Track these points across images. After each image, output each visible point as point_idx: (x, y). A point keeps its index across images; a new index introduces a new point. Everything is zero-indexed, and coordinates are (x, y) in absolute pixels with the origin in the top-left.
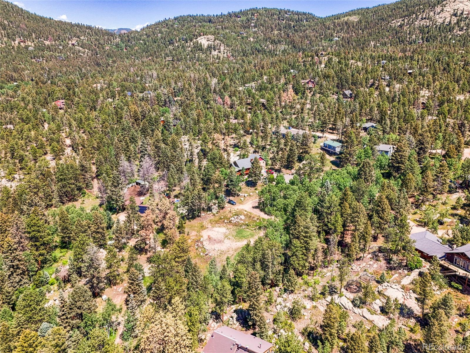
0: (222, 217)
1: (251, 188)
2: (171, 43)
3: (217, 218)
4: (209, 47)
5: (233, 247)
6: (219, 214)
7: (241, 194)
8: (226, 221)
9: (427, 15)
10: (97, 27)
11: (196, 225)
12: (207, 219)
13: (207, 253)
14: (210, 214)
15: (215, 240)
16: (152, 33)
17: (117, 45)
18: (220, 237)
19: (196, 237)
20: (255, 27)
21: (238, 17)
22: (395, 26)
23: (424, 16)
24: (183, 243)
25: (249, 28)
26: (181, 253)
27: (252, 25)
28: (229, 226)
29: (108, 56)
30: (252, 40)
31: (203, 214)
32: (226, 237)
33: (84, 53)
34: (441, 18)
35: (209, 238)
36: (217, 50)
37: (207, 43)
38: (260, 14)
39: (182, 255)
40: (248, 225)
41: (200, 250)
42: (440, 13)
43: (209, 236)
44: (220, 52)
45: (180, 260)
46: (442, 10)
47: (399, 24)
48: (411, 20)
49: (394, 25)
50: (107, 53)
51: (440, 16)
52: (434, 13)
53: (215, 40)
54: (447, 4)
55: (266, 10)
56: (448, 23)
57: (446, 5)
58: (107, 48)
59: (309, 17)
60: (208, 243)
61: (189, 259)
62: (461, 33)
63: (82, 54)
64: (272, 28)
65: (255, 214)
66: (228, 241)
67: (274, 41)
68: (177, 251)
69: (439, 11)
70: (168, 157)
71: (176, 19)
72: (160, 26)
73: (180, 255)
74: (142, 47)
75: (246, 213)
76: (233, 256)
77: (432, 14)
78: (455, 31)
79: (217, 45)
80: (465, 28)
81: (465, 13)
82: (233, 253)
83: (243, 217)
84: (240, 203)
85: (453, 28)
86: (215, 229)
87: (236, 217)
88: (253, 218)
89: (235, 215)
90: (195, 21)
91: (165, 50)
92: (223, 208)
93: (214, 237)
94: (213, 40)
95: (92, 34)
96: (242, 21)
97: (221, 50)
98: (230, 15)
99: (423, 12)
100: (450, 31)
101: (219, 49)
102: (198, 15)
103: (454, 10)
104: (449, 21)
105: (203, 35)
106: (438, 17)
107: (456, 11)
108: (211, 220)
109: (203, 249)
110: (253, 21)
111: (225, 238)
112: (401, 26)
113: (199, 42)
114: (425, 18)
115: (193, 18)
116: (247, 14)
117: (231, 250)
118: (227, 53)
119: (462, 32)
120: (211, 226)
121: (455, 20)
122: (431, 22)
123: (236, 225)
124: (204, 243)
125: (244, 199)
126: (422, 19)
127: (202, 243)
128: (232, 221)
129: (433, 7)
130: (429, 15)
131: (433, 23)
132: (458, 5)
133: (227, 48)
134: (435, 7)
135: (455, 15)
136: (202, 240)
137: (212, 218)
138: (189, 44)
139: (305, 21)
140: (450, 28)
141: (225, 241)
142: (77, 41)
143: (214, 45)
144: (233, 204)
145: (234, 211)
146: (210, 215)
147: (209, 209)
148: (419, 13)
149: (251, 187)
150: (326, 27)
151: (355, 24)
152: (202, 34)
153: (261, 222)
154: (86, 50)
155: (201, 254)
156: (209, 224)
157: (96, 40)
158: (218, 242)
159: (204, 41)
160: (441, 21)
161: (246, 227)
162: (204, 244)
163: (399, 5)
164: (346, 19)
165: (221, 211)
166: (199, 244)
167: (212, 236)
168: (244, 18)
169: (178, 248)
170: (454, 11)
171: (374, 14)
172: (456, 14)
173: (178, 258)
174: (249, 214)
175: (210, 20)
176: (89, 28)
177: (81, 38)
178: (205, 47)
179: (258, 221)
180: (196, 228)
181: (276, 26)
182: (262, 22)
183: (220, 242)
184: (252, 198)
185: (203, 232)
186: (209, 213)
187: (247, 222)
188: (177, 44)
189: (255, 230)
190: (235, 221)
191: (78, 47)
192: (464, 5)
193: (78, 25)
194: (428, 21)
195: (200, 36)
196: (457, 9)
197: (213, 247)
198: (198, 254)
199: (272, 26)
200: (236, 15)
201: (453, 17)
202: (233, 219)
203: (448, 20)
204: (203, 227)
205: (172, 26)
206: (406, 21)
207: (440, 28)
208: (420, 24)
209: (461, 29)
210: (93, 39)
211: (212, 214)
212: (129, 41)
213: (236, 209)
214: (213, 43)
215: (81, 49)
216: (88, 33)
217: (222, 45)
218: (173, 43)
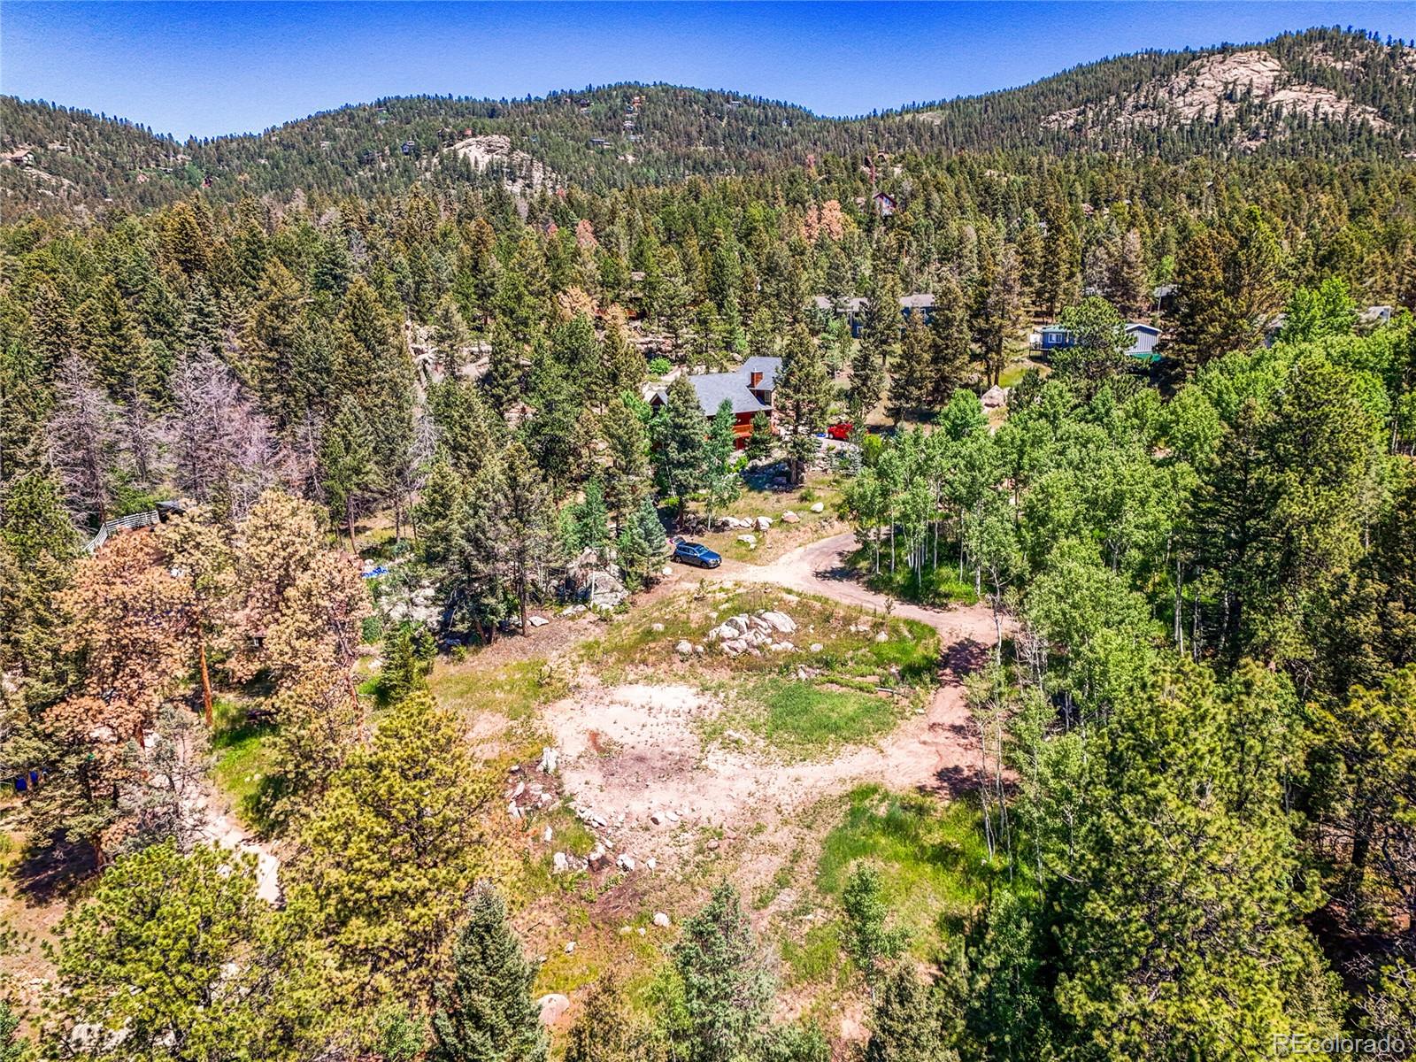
0: (659, 627)
1: (775, 497)
2: (365, 160)
3: (628, 634)
4: (494, 172)
5: (785, 799)
6: (634, 612)
7: (734, 521)
8: (685, 646)
9: (1151, 97)
10: (110, 115)
11: (502, 678)
12: (564, 640)
13: (601, 850)
14: (581, 615)
15: (641, 759)
16: (300, 138)
17: (178, 173)
18: (675, 738)
19: (507, 748)
20: (637, 130)
21: (583, 106)
22: (1059, 128)
23: (1142, 101)
24: (414, 769)
25: (619, 132)
26: (397, 863)
27: (628, 124)
28: (708, 674)
29: (142, 202)
30: (631, 159)
31: (537, 620)
32: (711, 734)
33: (56, 190)
34: (1191, 105)
35: (602, 750)
36: (520, 181)
37: (488, 158)
38: (649, 99)
39: (411, 879)
40: (828, 664)
41: (548, 835)
42: (1186, 91)
43: (594, 736)
44: (529, 186)
45: (391, 930)
46: (1192, 84)
47: (1071, 122)
48: (1105, 112)
49: (1054, 126)
50: (138, 191)
51: (1188, 100)
52: (1170, 92)
53: (512, 150)
54: (1202, 66)
55: (666, 89)
56: (1212, 121)
57: (1202, 71)
58: (141, 179)
59: (797, 116)
60: (597, 778)
61: (483, 931)
62: (1254, 145)
63: (49, 193)
64: (688, 135)
65: (846, 601)
66: (733, 758)
67: (702, 164)
68: (359, 843)
69: (1183, 85)
70: (328, 371)
71: (379, 104)
72: (330, 121)
73: (388, 885)
74: (263, 175)
75: (794, 599)
76: (806, 865)
77: (1162, 94)
78: (1236, 140)
79: (521, 165)
80: (1262, 132)
81: (1255, 92)
82: (792, 843)
83: (784, 623)
84: (741, 558)
85: (1231, 131)
86: (622, 692)
87: (742, 620)
88: (847, 621)
89: (738, 611)
90: (443, 112)
91: (343, 182)
92: (649, 583)
93: (629, 740)
94: (506, 151)
95: (91, 136)
96: (595, 114)
97: (535, 182)
98: (555, 99)
99: (1137, 89)
100: (1223, 138)
101: (529, 177)
102: (455, 98)
103: (1226, 84)
104: (1214, 112)
105: (474, 135)
106: (1182, 104)
107: (1231, 87)
108: (588, 647)
109: (567, 826)
110: (629, 116)
111: (705, 742)
112: (1077, 128)
113: (461, 156)
114: (1145, 106)
115: (439, 104)
116: (610, 96)
117: (771, 819)
118: (553, 188)
119: (1258, 144)
120: (595, 681)
121: (1230, 111)
122: (1164, 118)
123: (748, 663)
124: (572, 782)
125: (759, 541)
126: (1137, 108)
127: (553, 781)
128: (724, 645)
129: (1163, 75)
130: (1155, 99)
131: (1168, 119)
132: (1235, 72)
133: (554, 175)
134: (1169, 76)
135: (1230, 97)
136: (550, 758)
137: (597, 633)
138: (424, 163)
139: (784, 123)
140: (1222, 131)
141: (710, 762)
142: (32, 152)
143: (510, 163)
144: (703, 564)
145: (722, 596)
146: (583, 622)
147: (572, 592)
148: (1125, 94)
149: (775, 491)
150: (852, 136)
151: (936, 131)
152: (469, 132)
153: (902, 640)
154: (66, 182)
155: (560, 860)
156: (582, 668)
157: (105, 154)
158: (664, 775)
159: (475, 153)
160: (1191, 113)
161: (815, 673)
162: (567, 789)
163: (1054, 85)
164: (908, 117)
165: (642, 599)
166: (536, 788)
167: (615, 733)
168: (602, 107)
169: (368, 820)
170: (1226, 88)
171: (986, 106)
172: (1231, 94)
173: (375, 917)
174: (818, 605)
175: (493, 110)
176: (84, 117)
177: (50, 146)
178: (482, 167)
179: (882, 637)
180: (500, 695)
181: (700, 132)
182: (659, 118)
183: (678, 768)
184: (802, 536)
185: (548, 713)
186: (569, 610)
187: (816, 647)
188: (384, 165)
189: (883, 684)
190: (741, 645)
191: (34, 171)
192: (1249, 72)
193: (41, 108)
194: (1154, 113)
195: (463, 136)
196: (1234, 82)
197: (638, 807)
198: (535, 862)
199: (689, 128)
200: (577, 99)
201: (1226, 104)
202: (727, 631)
203: (1211, 110)
204: (545, 688)
205: (368, 121)
206: (1090, 114)
207: (1192, 132)
208: (1133, 123)
209: (1254, 135)
210: (92, 151)
211: (591, 617)
212: (219, 161)
213: (728, 585)
214: (506, 159)
215: (45, 176)
216: (75, 134)
217: (538, 164)
218: (371, 161)
